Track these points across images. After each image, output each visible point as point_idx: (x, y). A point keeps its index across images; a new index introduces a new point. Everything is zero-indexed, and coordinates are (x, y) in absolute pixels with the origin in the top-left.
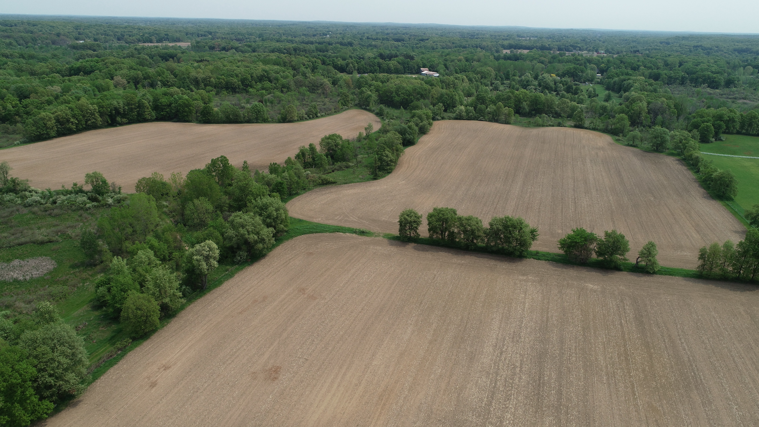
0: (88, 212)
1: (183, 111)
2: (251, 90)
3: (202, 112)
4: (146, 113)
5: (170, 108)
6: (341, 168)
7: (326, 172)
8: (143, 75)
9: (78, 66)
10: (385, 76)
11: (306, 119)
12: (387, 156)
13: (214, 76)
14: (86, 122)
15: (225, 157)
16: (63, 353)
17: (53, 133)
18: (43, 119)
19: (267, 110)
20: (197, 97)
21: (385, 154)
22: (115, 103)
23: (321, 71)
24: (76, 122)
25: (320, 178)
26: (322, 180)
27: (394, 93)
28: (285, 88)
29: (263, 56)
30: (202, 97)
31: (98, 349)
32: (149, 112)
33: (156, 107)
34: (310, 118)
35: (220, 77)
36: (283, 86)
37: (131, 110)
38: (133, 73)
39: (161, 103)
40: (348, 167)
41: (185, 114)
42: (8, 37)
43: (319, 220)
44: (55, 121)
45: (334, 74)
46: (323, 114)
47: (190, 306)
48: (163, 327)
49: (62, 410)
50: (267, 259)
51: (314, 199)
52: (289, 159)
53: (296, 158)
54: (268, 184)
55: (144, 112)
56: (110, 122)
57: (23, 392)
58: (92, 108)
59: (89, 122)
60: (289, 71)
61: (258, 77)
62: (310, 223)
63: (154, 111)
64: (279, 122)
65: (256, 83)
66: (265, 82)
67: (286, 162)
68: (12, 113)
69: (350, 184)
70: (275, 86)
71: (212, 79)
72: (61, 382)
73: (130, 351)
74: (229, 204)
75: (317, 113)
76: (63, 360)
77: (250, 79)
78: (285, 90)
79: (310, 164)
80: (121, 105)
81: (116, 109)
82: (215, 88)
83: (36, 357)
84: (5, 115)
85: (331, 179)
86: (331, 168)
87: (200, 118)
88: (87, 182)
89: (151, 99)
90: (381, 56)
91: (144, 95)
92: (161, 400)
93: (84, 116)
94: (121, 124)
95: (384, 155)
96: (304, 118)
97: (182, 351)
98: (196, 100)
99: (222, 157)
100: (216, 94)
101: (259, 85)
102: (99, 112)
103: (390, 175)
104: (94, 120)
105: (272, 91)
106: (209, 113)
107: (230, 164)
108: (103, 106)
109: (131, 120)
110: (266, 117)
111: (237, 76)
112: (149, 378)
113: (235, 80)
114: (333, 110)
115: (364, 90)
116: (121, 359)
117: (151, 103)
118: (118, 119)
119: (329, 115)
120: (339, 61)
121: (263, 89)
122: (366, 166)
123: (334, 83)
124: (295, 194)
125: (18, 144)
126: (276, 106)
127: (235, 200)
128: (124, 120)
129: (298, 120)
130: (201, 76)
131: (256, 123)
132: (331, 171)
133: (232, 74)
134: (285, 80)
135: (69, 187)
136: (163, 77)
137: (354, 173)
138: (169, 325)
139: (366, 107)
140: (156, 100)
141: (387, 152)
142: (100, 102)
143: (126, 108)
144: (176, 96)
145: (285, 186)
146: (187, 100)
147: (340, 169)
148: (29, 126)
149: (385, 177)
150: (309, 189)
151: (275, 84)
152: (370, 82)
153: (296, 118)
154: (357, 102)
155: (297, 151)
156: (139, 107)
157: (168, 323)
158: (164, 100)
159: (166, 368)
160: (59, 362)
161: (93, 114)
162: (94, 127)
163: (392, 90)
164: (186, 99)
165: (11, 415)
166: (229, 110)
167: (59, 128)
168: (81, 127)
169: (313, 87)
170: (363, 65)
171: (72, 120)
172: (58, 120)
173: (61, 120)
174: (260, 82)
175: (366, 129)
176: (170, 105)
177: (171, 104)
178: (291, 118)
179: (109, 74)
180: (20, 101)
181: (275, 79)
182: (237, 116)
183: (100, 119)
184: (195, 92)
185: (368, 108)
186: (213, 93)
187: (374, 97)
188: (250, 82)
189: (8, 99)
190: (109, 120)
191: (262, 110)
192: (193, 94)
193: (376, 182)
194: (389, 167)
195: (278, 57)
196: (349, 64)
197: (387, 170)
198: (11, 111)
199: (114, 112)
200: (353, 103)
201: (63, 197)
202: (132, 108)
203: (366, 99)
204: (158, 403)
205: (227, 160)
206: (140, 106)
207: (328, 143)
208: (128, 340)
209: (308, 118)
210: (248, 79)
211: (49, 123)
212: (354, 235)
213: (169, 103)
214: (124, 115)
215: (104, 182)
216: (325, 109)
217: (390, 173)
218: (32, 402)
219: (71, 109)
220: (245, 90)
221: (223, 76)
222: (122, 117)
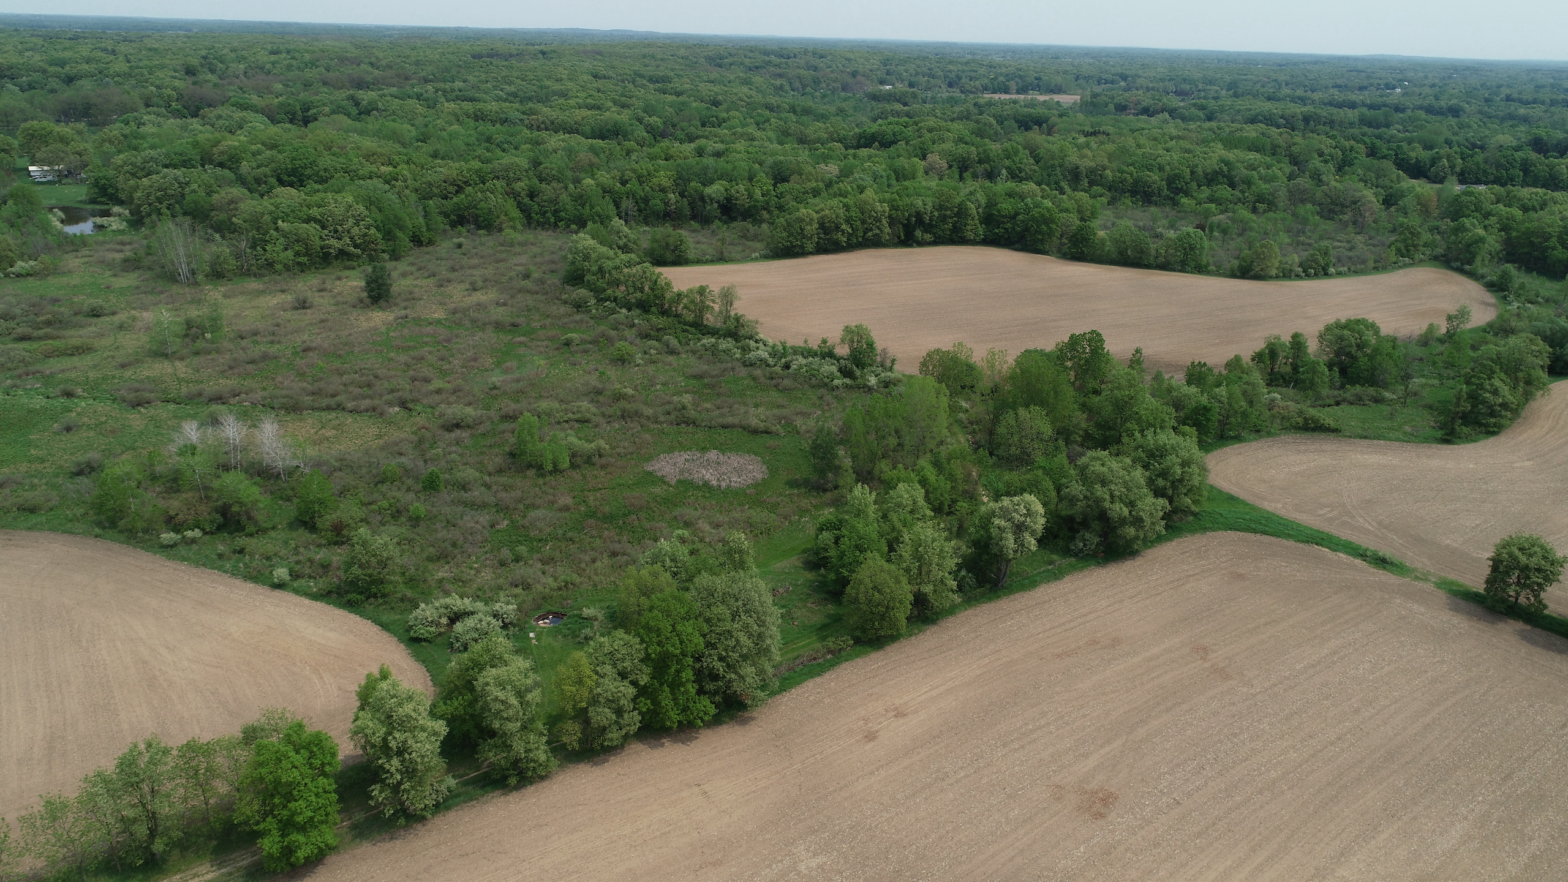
0: (834, 393)
1: (1036, 231)
2: (1184, 200)
3: (1072, 237)
4: (969, 228)
5: (1013, 221)
6: (1360, 399)
7: (1321, 402)
8: (978, 154)
9: (873, 130)
10: (1536, 194)
11: (1297, 276)
12: (1495, 392)
13: (1114, 165)
14: (865, 233)
15: (1099, 335)
16: (746, 627)
17: (810, 247)
18: (800, 220)
19: (1209, 247)
20: (1068, 204)
21: (1492, 385)
22: (919, 203)
23: (1360, 171)
24: (850, 231)
25: (1300, 413)
26: (1305, 419)
27: (1554, 239)
28: (1263, 203)
29: (1227, 130)
30: (1079, 206)
31: (798, 638)
32: (975, 227)
33: (989, 218)
34: (1308, 276)
35: (1125, 168)
36: (1260, 199)
37: (944, 219)
38: (962, 149)
39: (999, 211)
40: (1377, 400)
41: (1040, 237)
42: (780, 76)
43: (1277, 506)
44: (817, 226)
45: (1395, 179)
46: (1344, 269)
47: (967, 612)
48: (911, 636)
49: (725, 723)
50: (1139, 561)
51: (1275, 457)
52: (1237, 359)
53: (1253, 360)
54: (1178, 405)
55: (966, 225)
56: (903, 238)
57: (678, 672)
58: (879, 208)
59: (870, 234)
60: (1283, 165)
61: (1206, 175)
62: (1253, 508)
63: (983, 226)
64: (1233, 276)
65: (1199, 186)
66: (1219, 186)
67: (1228, 365)
68: (758, 204)
69: (1375, 442)
70: (1240, 195)
71: (1108, 172)
72: (733, 676)
73: (847, 661)
74: (1086, 431)
75: (1327, 265)
76: (743, 638)
77: (1188, 177)
78: (1261, 207)
79: (1284, 379)
80: (929, 208)
81: (919, 215)
82: (1110, 190)
83: (708, 621)
84: (749, 207)
85: (1329, 422)
86: (1335, 397)
87: (1065, 249)
88: (843, 341)
89: (983, 201)
90: (1539, 145)
91: (971, 193)
92: (878, 769)
93: (863, 222)
94: (921, 244)
95: (1488, 387)
96: (1293, 275)
97: (934, 693)
98: (1067, 210)
99: (1093, 332)
100: (1109, 204)
101: (1206, 192)
102: (890, 217)
103: (1492, 440)
104: (878, 231)
105: (1230, 206)
106: (1086, 240)
107: (1106, 350)
108: (898, 206)
109: (939, 237)
110: (1204, 262)
111: (1161, 168)
112: (866, 720)
113: (1154, 177)
114: (1371, 264)
115: (1468, 225)
116: (829, 670)
117: (980, 210)
118: (918, 233)
119: (1356, 273)
120: (1413, 150)
121: (1211, 200)
122: (1430, 407)
123: (1389, 201)
124: (1232, 438)
125: (756, 259)
126: (1232, 239)
127: (1099, 426)
128: (928, 237)
129: (1277, 277)
130: (1086, 163)
131: (1180, 271)
132: (1332, 402)
133: (1151, 165)
134: (1267, 186)
135: (814, 345)
136: (1013, 161)
137: (1392, 416)
138: (921, 636)
139: (1462, 264)
140: (991, 204)
141: (1497, 383)
142: (895, 200)
143: (936, 214)
144: (1029, 199)
145: (1215, 417)
146: (1049, 210)
147: (1358, 401)
148: (778, 230)
149: (1475, 441)
150: (1269, 434)
151: (1243, 192)
152: (1488, 206)
153: (1274, 272)
154: (1439, 251)
155: (1260, 345)
156: (958, 215)
157: (920, 631)
158: (1006, 206)
159: (900, 714)
160: (738, 641)
161: (879, 220)
162: (876, 243)
163: (1549, 230)
164: (1047, 208)
165: (656, 702)
166: (1127, 238)
167: (821, 238)
168: (855, 241)
169: (1332, 207)
170: (1478, 164)
171: (844, 227)
172: (822, 225)
173: (827, 225)
174: (1208, 186)
175: (1450, 318)
176: (1013, 217)
177: (1017, 214)
178: (1262, 270)
179: (921, 149)
180: (775, 185)
181: (1243, 182)
182: (1142, 252)
183: (887, 230)
184: (1068, 196)
185: (1467, 267)
186: (1104, 200)
187: (1493, 242)
188: (1187, 183)
189: (758, 181)
190: (902, 234)
191: (1198, 246)
192: (1062, 199)
193: (1446, 449)
194: (1493, 420)
195: (1263, 134)
196: (1440, 158)
197: (1486, 425)
198: (758, 202)
199: (914, 219)
200: (1428, 253)
201: (802, 360)
202: (945, 215)
203: (1469, 246)
204: (872, 773)
205: (1102, 341)
206: (961, 212)
207: (1341, 338)
208: (848, 640)
209: (1304, 274)
210: (1183, 178)
211: (809, 228)
212: (1358, 562)
213: (1013, 213)
214: (928, 228)
215: (871, 345)
216: (1350, 258)
217: (1494, 433)
218: (687, 692)
219: (847, 207)
220: (1172, 199)
221: (1131, 168)
222: (926, 231)
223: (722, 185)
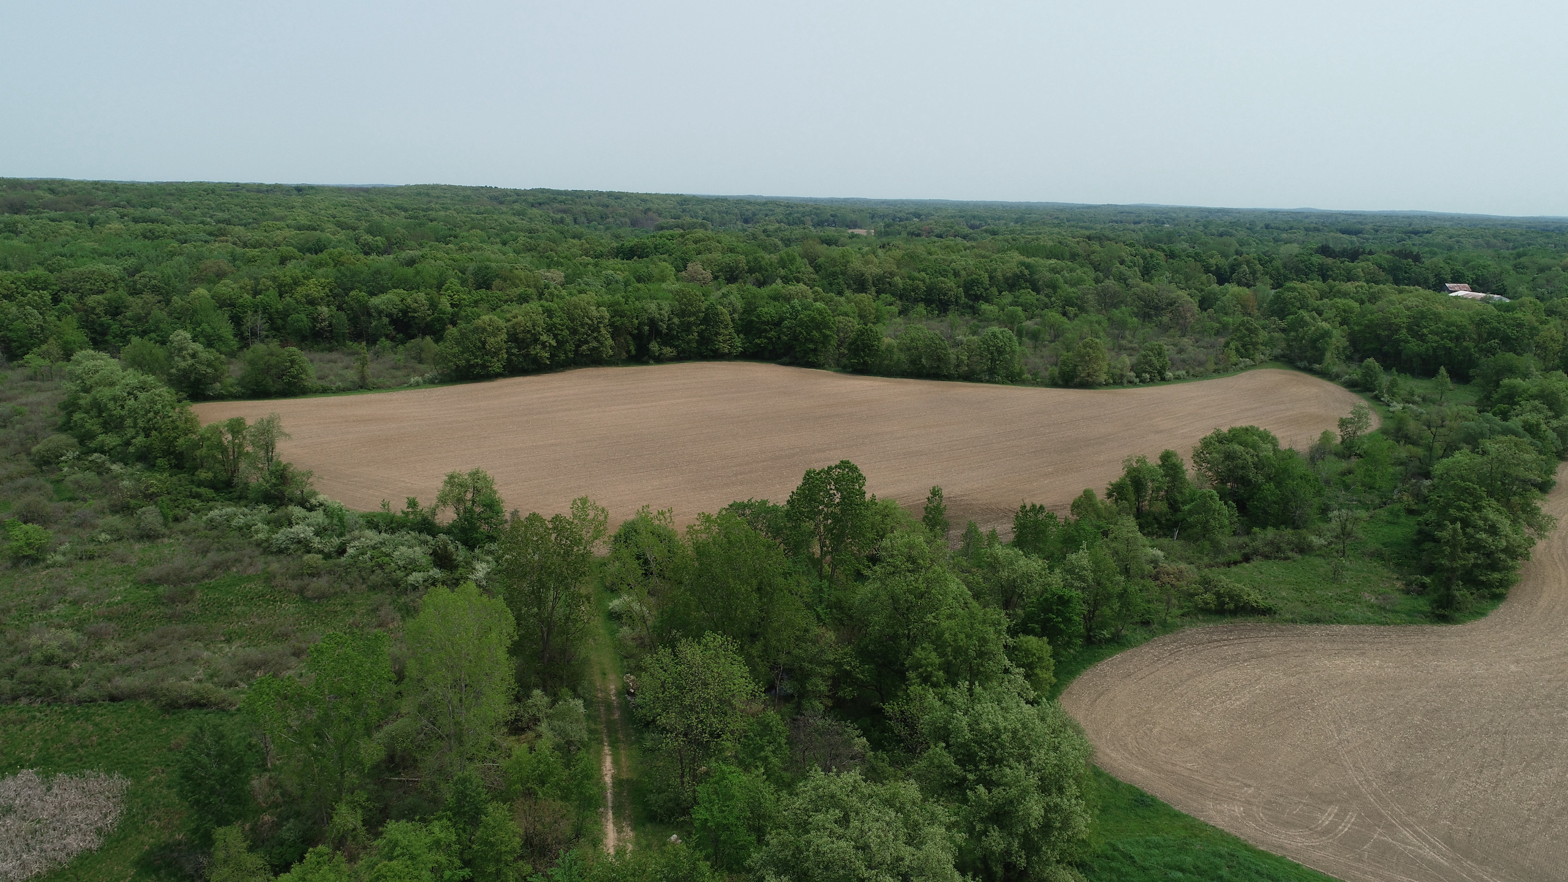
1: (806, 339)
2: (985, 307)
3: (851, 344)
4: (721, 338)
5: (778, 329)
6: (1279, 549)
7: (1221, 559)
8: (748, 262)
11: (1130, 382)
13: (903, 271)
14: (578, 346)
15: (853, 469)
17: (497, 366)
18: (481, 330)
19: (1023, 354)
20: (847, 308)
21: (1486, 520)
22: (652, 307)
24: (554, 343)
25: (1206, 583)
26: (1218, 595)
28: (1072, 306)
29: (1023, 241)
30: (860, 310)
32: (728, 337)
33: (749, 326)
34: (1143, 382)
35: (916, 274)
36: (1068, 302)
37: (687, 328)
38: (729, 258)
39: (758, 316)
40: (1304, 549)
41: (811, 346)
44: (504, 337)
45: (1205, 282)
46: (1182, 373)
52: (1088, 495)
53: (1109, 495)
55: (717, 334)
56: (633, 352)
58: (595, 314)
59: (584, 347)
60: (1085, 269)
61: (1006, 279)
63: (742, 336)
64: (1054, 384)
65: (1000, 292)
66: (1022, 291)
67: (1076, 506)
70: (1047, 300)
71: (897, 279)
75: (1163, 367)
77: (987, 282)
78: (1072, 310)
79: (1159, 523)
80: (667, 314)
81: (652, 322)
82: (901, 299)
84: (430, 320)
85: (1255, 597)
86: (1240, 547)
87: (844, 361)
88: (447, 500)
89: (739, 304)
91: (724, 295)
93: (574, 332)
94: (660, 360)
95: (1481, 523)
96: (1125, 381)
98: (846, 314)
99: (845, 464)
100: (900, 313)
101: (1008, 297)
102: (612, 325)
103: (1502, 607)
104: (595, 344)
105: (1037, 312)
106: (869, 347)
108: (623, 311)
109: (684, 351)
110: (1017, 369)
111: (956, 274)
113: (950, 283)
114: (1211, 366)
117: (736, 316)
118: (654, 346)
121: (1015, 303)
122: (1378, 555)
123: (1205, 303)
124: (1108, 641)
125: (417, 385)
126: (1045, 346)
128: (668, 351)
129: (1107, 385)
130: (872, 270)
131: (988, 382)
132: (1237, 556)
133: (945, 270)
134: (1074, 289)
135: (398, 507)
136: (790, 270)
140: (750, 308)
142: (618, 303)
143: (676, 320)
144: (796, 301)
145: (1079, 610)
146: (820, 313)
147: (1274, 553)
148: (447, 344)
149: (1483, 614)
150: (1166, 627)
151: (1048, 296)
153: (1103, 378)
154: (1277, 351)
155: (1117, 474)
156: (706, 320)
158: (769, 310)
161: (596, 329)
162: (595, 360)
163: (1395, 321)
164: (818, 309)
166: (920, 344)
167: (513, 354)
168: (563, 357)
169: (1147, 310)
170: (1277, 269)
171: (544, 338)
172: (513, 337)
173: (521, 336)
174: (1010, 291)
175: (1343, 423)
176: (778, 324)
177: (782, 319)
178: (1089, 375)
180: (469, 293)
181: (1048, 287)
182: (939, 359)
183: (610, 342)
184: (847, 298)
185: (1317, 366)
186: (895, 309)
187: (1338, 338)
188: (987, 289)
189: (447, 288)
190: (632, 348)
191: (1008, 349)
192: (839, 302)
193: (1450, 635)
194: (1497, 575)
195: (1060, 242)
197: (1488, 585)
199: (647, 328)
200: (1267, 352)
202: (689, 323)
206: (710, 319)
207: (1229, 456)
209: (1137, 380)
210: (982, 283)
211: (494, 340)
213: (776, 319)
214: (667, 339)
215: (493, 505)
216: (1184, 361)
217: (1498, 598)
219: (549, 313)
220: (972, 307)
221: (923, 274)
222: (665, 343)
223: (398, 295)
